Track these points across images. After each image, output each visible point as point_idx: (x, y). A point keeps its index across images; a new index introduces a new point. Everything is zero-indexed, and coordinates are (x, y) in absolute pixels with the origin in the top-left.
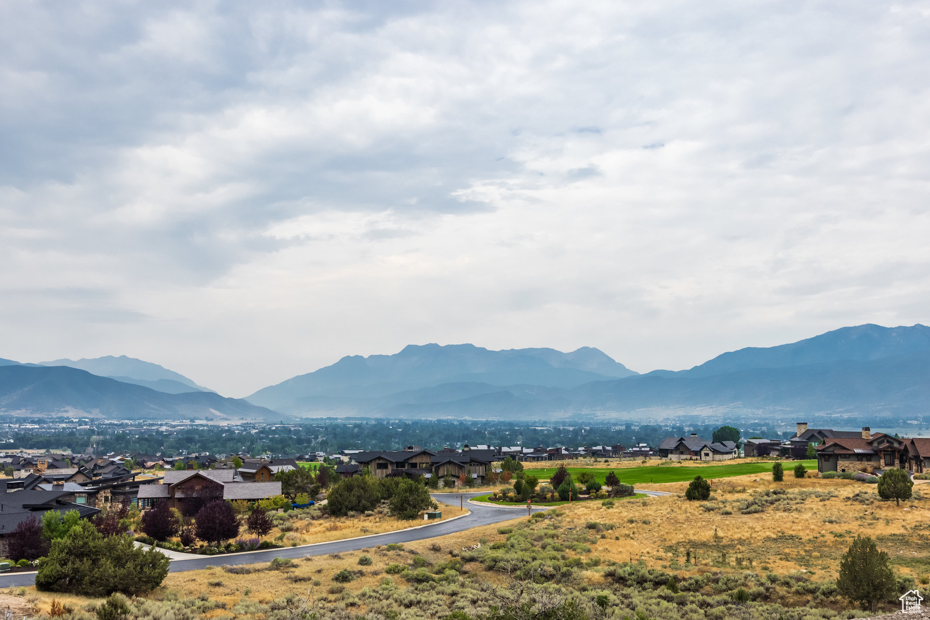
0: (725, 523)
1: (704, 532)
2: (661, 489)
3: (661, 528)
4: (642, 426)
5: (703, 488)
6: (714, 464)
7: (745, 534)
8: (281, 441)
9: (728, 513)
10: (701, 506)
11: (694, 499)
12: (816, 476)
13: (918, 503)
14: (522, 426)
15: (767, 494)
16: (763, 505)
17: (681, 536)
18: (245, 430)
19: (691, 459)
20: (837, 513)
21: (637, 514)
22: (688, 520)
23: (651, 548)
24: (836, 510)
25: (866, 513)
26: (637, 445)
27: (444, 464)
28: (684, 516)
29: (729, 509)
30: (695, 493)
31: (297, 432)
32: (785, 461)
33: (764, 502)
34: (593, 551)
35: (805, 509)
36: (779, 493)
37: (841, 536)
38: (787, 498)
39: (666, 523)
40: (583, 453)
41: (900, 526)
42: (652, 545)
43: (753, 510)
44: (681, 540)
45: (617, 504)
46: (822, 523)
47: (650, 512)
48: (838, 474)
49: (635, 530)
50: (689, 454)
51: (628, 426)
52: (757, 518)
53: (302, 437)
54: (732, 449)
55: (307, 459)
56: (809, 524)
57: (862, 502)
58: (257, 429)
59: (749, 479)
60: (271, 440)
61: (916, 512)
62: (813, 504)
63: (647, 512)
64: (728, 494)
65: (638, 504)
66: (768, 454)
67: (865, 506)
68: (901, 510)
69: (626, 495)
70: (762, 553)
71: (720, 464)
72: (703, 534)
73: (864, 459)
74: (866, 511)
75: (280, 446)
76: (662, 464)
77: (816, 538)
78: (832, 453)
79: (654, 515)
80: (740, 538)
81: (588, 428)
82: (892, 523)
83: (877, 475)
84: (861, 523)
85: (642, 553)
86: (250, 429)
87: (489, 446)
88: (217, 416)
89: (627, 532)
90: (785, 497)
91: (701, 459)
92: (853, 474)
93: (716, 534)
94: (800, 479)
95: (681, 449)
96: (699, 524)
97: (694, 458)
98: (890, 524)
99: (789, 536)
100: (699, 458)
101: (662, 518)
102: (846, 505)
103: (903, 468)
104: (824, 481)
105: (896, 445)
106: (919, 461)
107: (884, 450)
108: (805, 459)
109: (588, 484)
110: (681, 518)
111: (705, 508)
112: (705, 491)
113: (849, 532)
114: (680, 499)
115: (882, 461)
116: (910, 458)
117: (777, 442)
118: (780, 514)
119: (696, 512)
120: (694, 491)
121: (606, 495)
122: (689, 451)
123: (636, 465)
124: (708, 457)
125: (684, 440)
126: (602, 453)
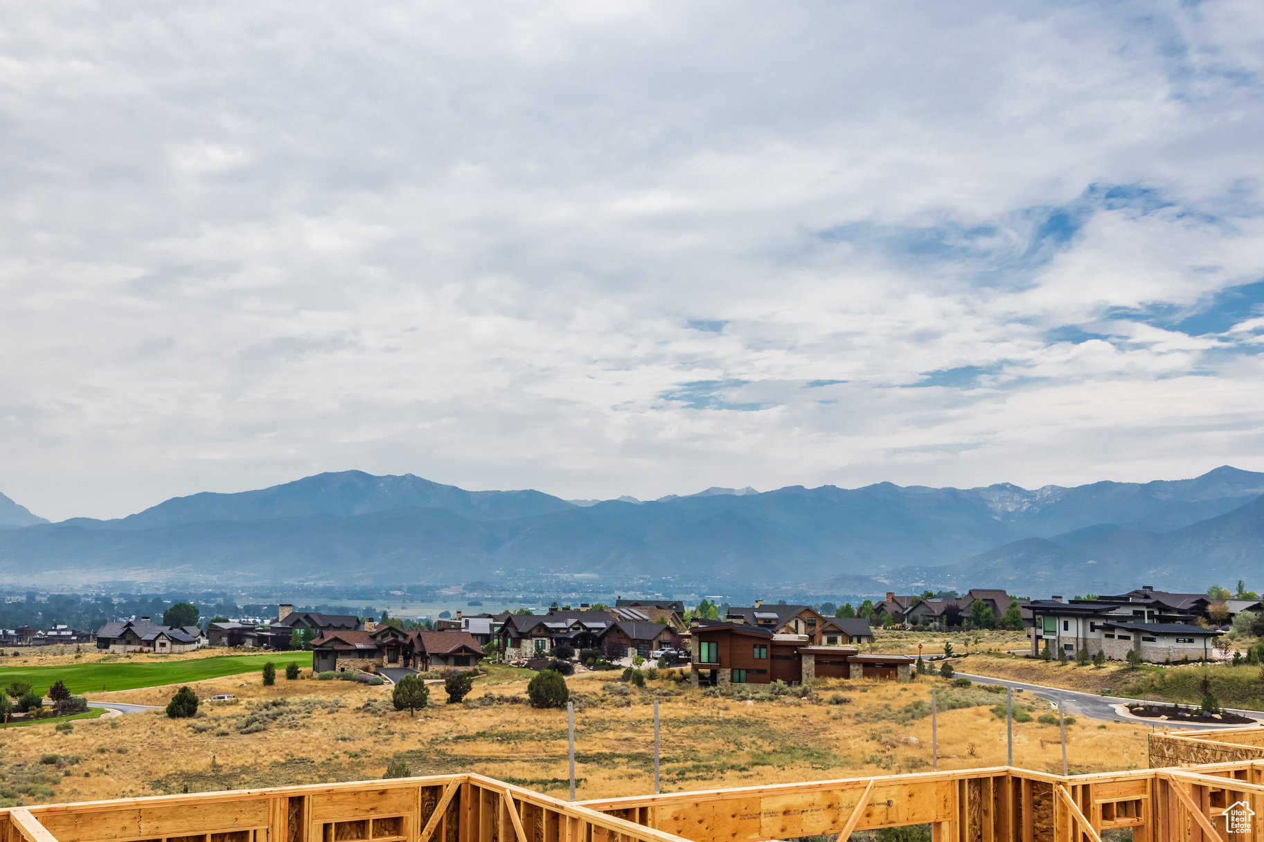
0: (222, 746)
1: (198, 760)
3: (142, 757)
4: (51, 596)
5: (189, 701)
6: (176, 658)
7: (248, 760)
9: (224, 734)
10: (189, 726)
11: (178, 716)
12: (310, 677)
13: (431, 712)
15: (266, 707)
16: (265, 721)
17: (171, 766)
19: (142, 651)
20: (349, 728)
21: (108, 740)
22: (175, 745)
23: (133, 785)
24: (348, 724)
25: (380, 727)
26: (54, 628)
28: (170, 740)
29: (223, 728)
30: (179, 709)
32: (264, 653)
33: (265, 718)
34: (58, 793)
35: (314, 724)
36: (279, 704)
37: (356, 756)
38: (290, 711)
39: (148, 750)
42: (135, 781)
43: (254, 729)
44: (171, 772)
45: (77, 728)
46: (335, 741)
47: (123, 736)
48: (337, 674)
49: (109, 762)
50: (138, 645)
51: (31, 596)
52: (259, 739)
54: (196, 637)
57: (373, 713)
59: (230, 682)
61: (431, 724)
63: (120, 737)
64: (218, 707)
66: (242, 643)
67: (378, 719)
68: (416, 721)
70: (271, 782)
71: (182, 658)
72: (197, 762)
73: (366, 656)
74: (380, 724)
77: (330, 760)
78: (331, 649)
79: (130, 740)
80: (243, 765)
82: (408, 737)
83: (380, 675)
85: (124, 792)
89: (99, 766)
90: (287, 709)
91: (156, 650)
92: (354, 674)
93: (214, 762)
94: (293, 682)
95: (128, 637)
96: (191, 750)
97: (146, 649)
99: (299, 759)
100: (152, 649)
101: (142, 744)
102: (357, 718)
103: (406, 665)
104: (322, 684)
105: (401, 639)
106: (425, 658)
107: (388, 645)
108: (287, 650)
109: (22, 698)
110: (166, 743)
111: (194, 727)
112: (192, 706)
113: (364, 751)
114: (159, 716)
115: (385, 658)
116: (416, 654)
117: (249, 626)
118: (286, 732)
119: (184, 734)
120: (177, 707)
121: (50, 713)
122: (139, 641)
123: (67, 660)
124: (165, 648)
125: (133, 625)
126: (2, 640)
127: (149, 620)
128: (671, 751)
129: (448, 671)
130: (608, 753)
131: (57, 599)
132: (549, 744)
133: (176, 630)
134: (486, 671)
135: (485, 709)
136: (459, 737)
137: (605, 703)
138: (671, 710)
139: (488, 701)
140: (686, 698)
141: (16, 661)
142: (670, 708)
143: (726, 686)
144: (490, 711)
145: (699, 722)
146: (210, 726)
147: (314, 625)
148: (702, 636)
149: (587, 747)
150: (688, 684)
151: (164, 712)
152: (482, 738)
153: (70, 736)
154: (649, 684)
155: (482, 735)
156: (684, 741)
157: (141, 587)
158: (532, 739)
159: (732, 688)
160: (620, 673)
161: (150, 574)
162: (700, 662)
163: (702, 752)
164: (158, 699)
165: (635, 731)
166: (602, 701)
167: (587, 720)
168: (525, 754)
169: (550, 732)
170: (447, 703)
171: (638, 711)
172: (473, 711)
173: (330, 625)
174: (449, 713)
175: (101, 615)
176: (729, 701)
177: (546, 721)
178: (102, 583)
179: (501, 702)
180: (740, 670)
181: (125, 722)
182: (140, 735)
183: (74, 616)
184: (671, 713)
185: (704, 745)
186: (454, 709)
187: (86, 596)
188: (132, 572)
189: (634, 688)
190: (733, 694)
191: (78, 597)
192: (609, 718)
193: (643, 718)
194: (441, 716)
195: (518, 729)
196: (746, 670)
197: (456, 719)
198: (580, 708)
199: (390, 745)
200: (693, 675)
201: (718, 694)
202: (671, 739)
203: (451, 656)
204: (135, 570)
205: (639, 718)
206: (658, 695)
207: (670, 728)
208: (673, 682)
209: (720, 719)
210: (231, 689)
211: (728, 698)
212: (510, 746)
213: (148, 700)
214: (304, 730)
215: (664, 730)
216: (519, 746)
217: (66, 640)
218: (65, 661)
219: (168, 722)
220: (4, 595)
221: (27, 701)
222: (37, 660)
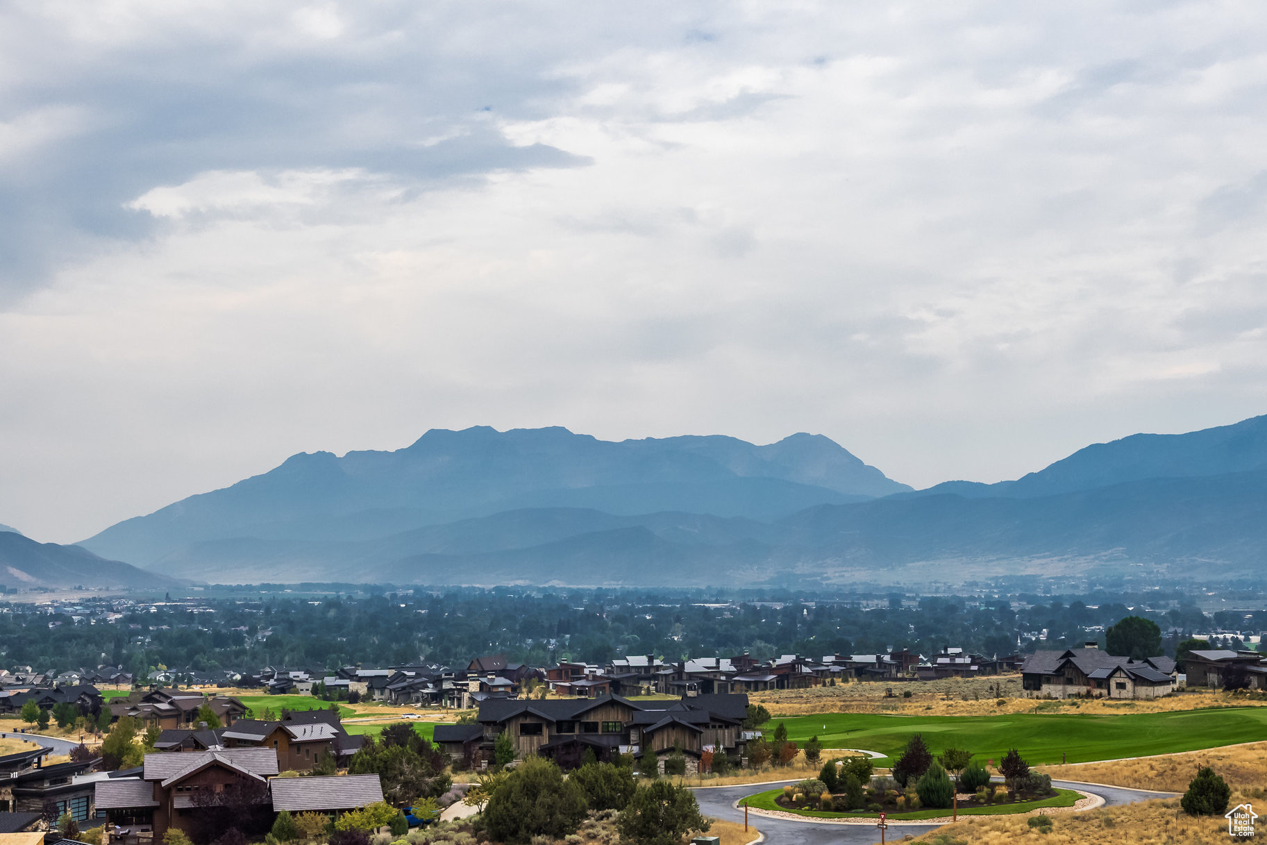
4: (922, 598)
5: (1215, 790)
6: (1143, 708)
8: (183, 640)
11: (1202, 813)
14: (677, 601)
18: (93, 614)
19: (1089, 695)
26: (943, 652)
27: (662, 728)
30: (1201, 802)
31: (205, 619)
40: (836, 669)
45: (1056, 824)
47: (1129, 840)
50: (1085, 685)
51: (895, 599)
53: (224, 631)
54: (1169, 674)
55: (273, 686)
58: (118, 612)
59: (1252, 755)
60: (158, 637)
63: (1123, 841)
64: (1256, 799)
65: (1096, 822)
66: (1245, 686)
69: (1041, 795)
71: (1153, 707)
75: (183, 652)
76: (1040, 708)
81: (812, 605)
86: (102, 612)
87: (651, 659)
88: (25, 584)
91: (1109, 694)
95: (1068, 673)
97: (1096, 692)
100: (1105, 692)
109: (962, 772)
112: (1220, 798)
114: (1170, 811)
117: (1253, 656)
120: (1199, 797)
121: (1006, 797)
122: (1085, 679)
123: (986, 708)
124: (1125, 691)
125: (1074, 656)
126: (877, 670)
127: (1096, 647)
133: (1137, 663)
141: (916, 707)
151: (1175, 805)
153: (1051, 837)
157: (1051, 584)
161: (1062, 564)
164: (1151, 779)
175: (998, 628)
178: (992, 579)
181: (1123, 817)
182: (1152, 840)
183: (960, 629)
187: (972, 599)
188: (1035, 562)
191: (962, 601)
204: (1039, 558)
210: (1262, 769)
213: (1135, 780)
217: (963, 671)
218: (984, 709)
219: (1189, 822)
220: (858, 599)
221: (970, 777)
222: (944, 708)
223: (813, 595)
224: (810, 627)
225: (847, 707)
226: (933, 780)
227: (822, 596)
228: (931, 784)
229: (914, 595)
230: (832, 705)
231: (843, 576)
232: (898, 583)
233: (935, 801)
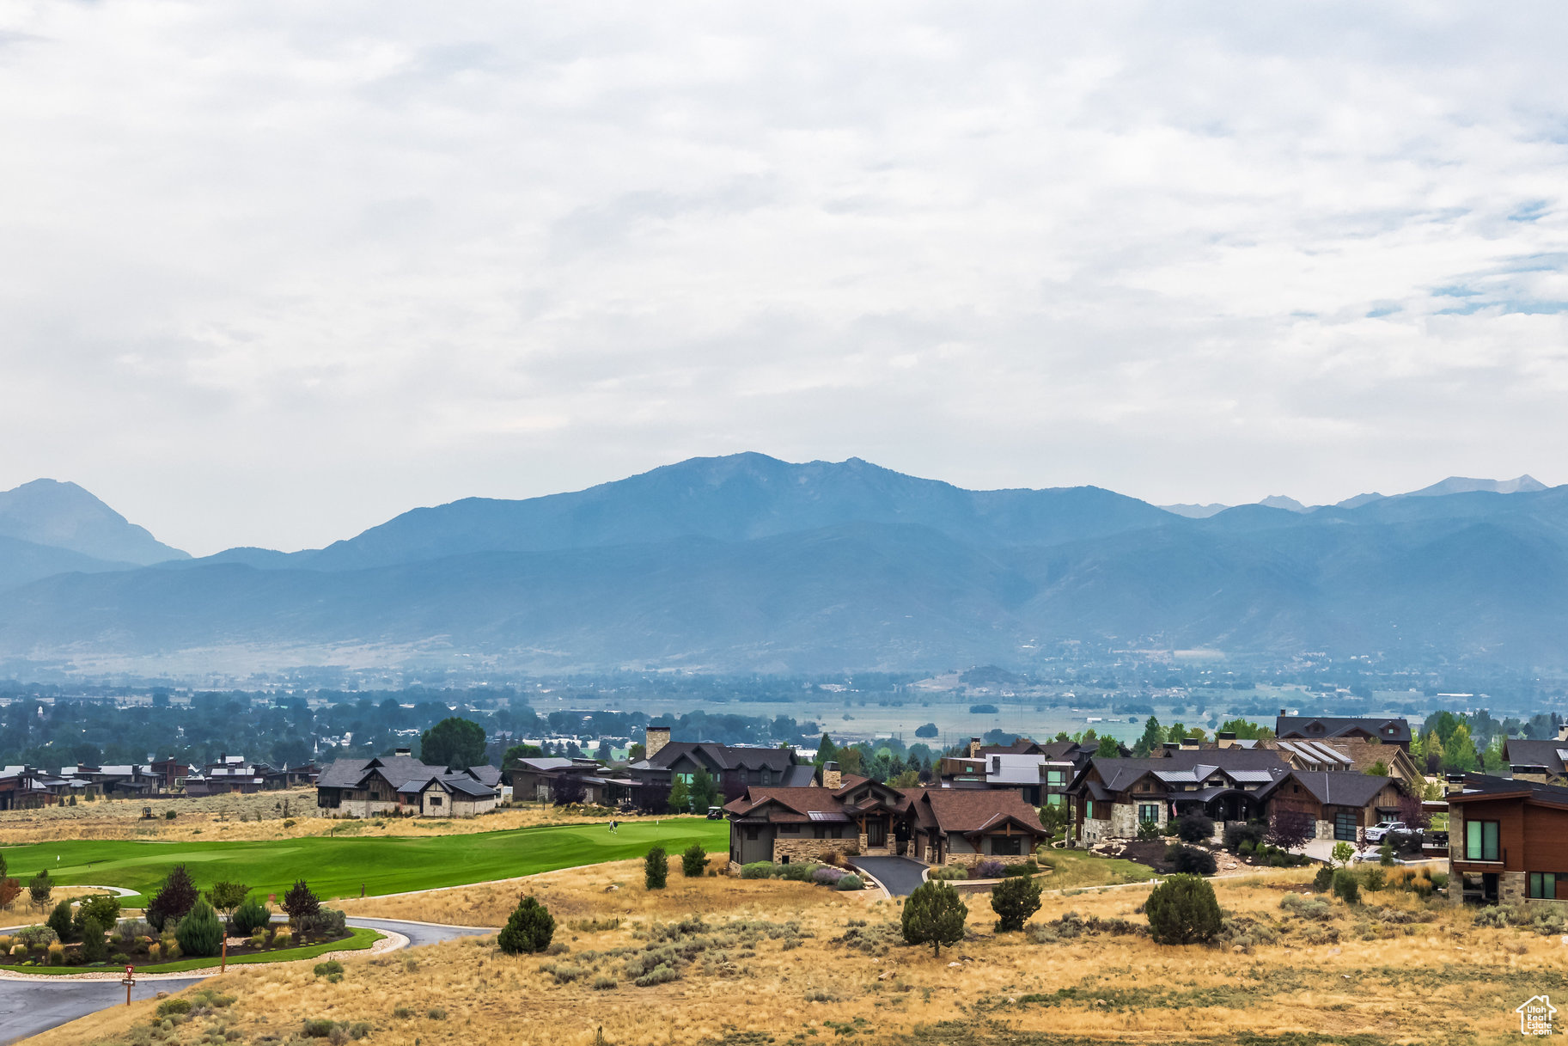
0: (609, 1009)
1: (571, 1034)
2: (397, 912)
3: (473, 1027)
4: (196, 694)
5: (537, 924)
6: (461, 827)
7: (657, 1034)
9: (608, 986)
10: (543, 970)
11: (522, 950)
12: (725, 872)
13: (970, 949)
15: (670, 934)
16: (675, 962)
19: (397, 813)
20: (827, 977)
22: (526, 1004)
24: (825, 971)
25: (882, 975)
26: (219, 761)
28: (516, 995)
29: (604, 974)
30: (521, 938)
32: (624, 819)
33: (675, 957)
35: (763, 969)
36: (693, 929)
37: (847, 1030)
38: (714, 942)
39: (481, 1013)
40: (79, 783)
41: (951, 1002)
43: (661, 977)
45: (348, 971)
46: (806, 1002)
47: (435, 987)
48: (777, 867)
50: (393, 801)
51: (161, 695)
52: (671, 996)
54: (492, 787)
56: (779, 1005)
57: (867, 949)
59: (582, 881)
61: (975, 972)
62: (768, 954)
63: (428, 988)
64: (583, 933)
65: (397, 967)
66: (579, 799)
67: (876, 960)
68: (945, 967)
69: (332, 936)
73: (828, 833)
74: (881, 971)
76: (337, 830)
77: (802, 1037)
78: (765, 821)
79: (448, 995)
81: (51, 701)
82: (935, 997)
83: (857, 872)
84: (879, 1000)
89: (403, 1042)
90: (707, 938)
91: (421, 811)
92: (809, 869)
93: (599, 1037)
94: (691, 881)
95: (374, 786)
97: (406, 809)
98: (932, 1000)
99: (747, 1035)
100: (416, 808)
101: (468, 1002)
102: (838, 958)
103: (901, 851)
104: (751, 886)
105: (890, 802)
106: (938, 839)
107: (867, 814)
108: (664, 813)
109: (235, 910)
110: (511, 1000)
111: (553, 973)
112: (542, 932)
113: (860, 1021)
114: (484, 950)
115: (863, 838)
116: (919, 832)
117: (590, 765)
118: (716, 984)
119: (538, 986)
120: (518, 932)
121: (289, 940)
122: (394, 794)
123: (270, 830)
124: (440, 807)
125: (381, 765)
126: (132, 785)
127: (409, 754)
128: (1423, 1033)
129: (981, 863)
130: (1306, 1035)
131: (207, 701)
132: (1194, 1015)
133: (457, 774)
134: (1051, 865)
135: (1067, 944)
136: (1028, 999)
137: (1288, 935)
138: (1416, 952)
139: (1069, 928)
140: (1442, 929)
141: (181, 831)
142: (1413, 947)
143: (1516, 904)
144: (1076, 948)
145: (1471, 976)
146: (577, 969)
147: (712, 766)
148: (1467, 809)
149: (1265, 1022)
150: (1441, 899)
151: (491, 942)
152: (1069, 1000)
153: (341, 986)
154: (1368, 898)
155: (1069, 994)
156: (1446, 1013)
157: (358, 677)
158: (1161, 1003)
159: (1529, 909)
160: (1310, 873)
161: (373, 653)
162: (1466, 858)
163: (1483, 1034)
164: (464, 913)
165: (1352, 992)
166: (1284, 931)
167: (1260, 969)
168: (1151, 1033)
169: (1194, 992)
170: (996, 931)
171: (1353, 953)
172: (1047, 947)
173: (741, 766)
174: (1003, 950)
175: (290, 732)
176: (1525, 936)
177: (1183, 970)
178: (285, 670)
179: (1095, 930)
180: (1542, 874)
181: (429, 960)
182: (462, 986)
183: (242, 733)
184: (1416, 957)
185: (1484, 1022)
186: (1010, 944)
187: (260, 695)
188: (340, 650)
189: (1339, 904)
190: (1532, 921)
191: (246, 698)
192: (1301, 966)
193: (1365, 967)
194: (991, 957)
195: (1133, 984)
196: (1555, 874)
197: (1018, 962)
198: (1244, 945)
199: (904, 1011)
200: (1453, 883)
201: (1503, 921)
202: (1422, 1009)
203: (986, 835)
204: (345, 646)
205: (1356, 966)
206: (1389, 920)
207: (1419, 988)
208: (1413, 895)
209: (1512, 972)
210: (592, 896)
211: (1523, 930)
212: (1124, 1016)
213: (447, 915)
214: (747, 979)
215: (1406, 991)
216: (1141, 1017)
217: (245, 785)
218: (268, 832)
219: (506, 962)
220: (112, 694)
221: (245, 916)
222: (218, 830)
223: (53, 689)
224: (46, 731)
225: (90, 831)
226: (197, 922)
227: (64, 690)
228: (194, 927)
229: (186, 690)
230: (71, 830)
231: (94, 665)
232: (165, 674)
233: (199, 947)
